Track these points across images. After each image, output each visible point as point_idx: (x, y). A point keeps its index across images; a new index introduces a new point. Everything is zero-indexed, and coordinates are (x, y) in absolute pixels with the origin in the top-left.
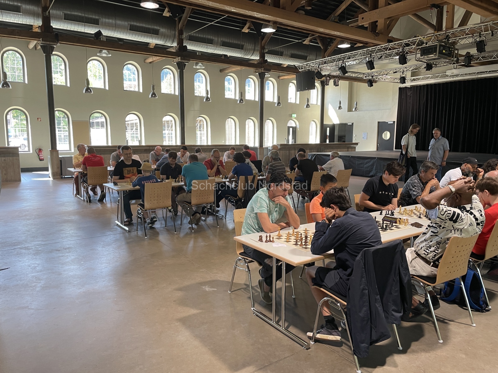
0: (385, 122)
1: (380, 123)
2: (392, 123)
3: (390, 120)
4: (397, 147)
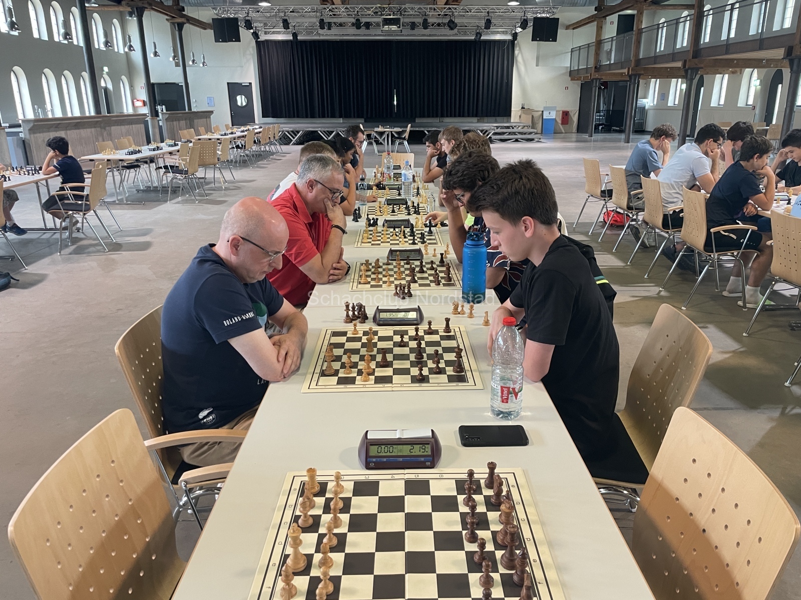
0: (237, 83)
1: (229, 84)
2: (248, 84)
3: (245, 81)
4: (265, 115)
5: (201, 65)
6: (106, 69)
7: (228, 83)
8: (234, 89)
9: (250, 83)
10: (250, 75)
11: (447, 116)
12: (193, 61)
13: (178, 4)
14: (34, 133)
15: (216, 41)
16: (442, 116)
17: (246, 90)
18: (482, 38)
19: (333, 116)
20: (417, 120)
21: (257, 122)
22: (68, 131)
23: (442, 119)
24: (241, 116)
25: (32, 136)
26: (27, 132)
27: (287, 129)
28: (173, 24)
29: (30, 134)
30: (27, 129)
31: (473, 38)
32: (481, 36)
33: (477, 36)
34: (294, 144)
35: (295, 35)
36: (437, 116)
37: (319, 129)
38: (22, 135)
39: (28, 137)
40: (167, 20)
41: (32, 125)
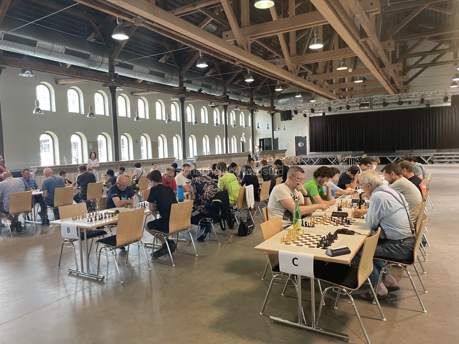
0: (300, 137)
3: (303, 136)
4: (311, 150)
5: (283, 130)
6: (243, 134)
7: (295, 137)
8: (298, 139)
9: (306, 136)
10: (305, 133)
11: (415, 149)
12: (279, 128)
13: (273, 105)
14: (198, 161)
15: (282, 120)
16: (412, 149)
17: (303, 139)
18: (430, 106)
19: (346, 150)
20: (396, 151)
21: (307, 154)
22: (212, 160)
23: (412, 150)
24: (300, 151)
25: (197, 162)
26: (196, 160)
27: (312, 157)
28: (270, 114)
29: (197, 161)
30: (196, 159)
31: (425, 106)
32: (429, 106)
33: (426, 106)
34: (315, 164)
35: (324, 114)
36: (408, 149)
37: (328, 157)
38: (194, 162)
39: (196, 162)
40: (268, 112)
41: (197, 158)
